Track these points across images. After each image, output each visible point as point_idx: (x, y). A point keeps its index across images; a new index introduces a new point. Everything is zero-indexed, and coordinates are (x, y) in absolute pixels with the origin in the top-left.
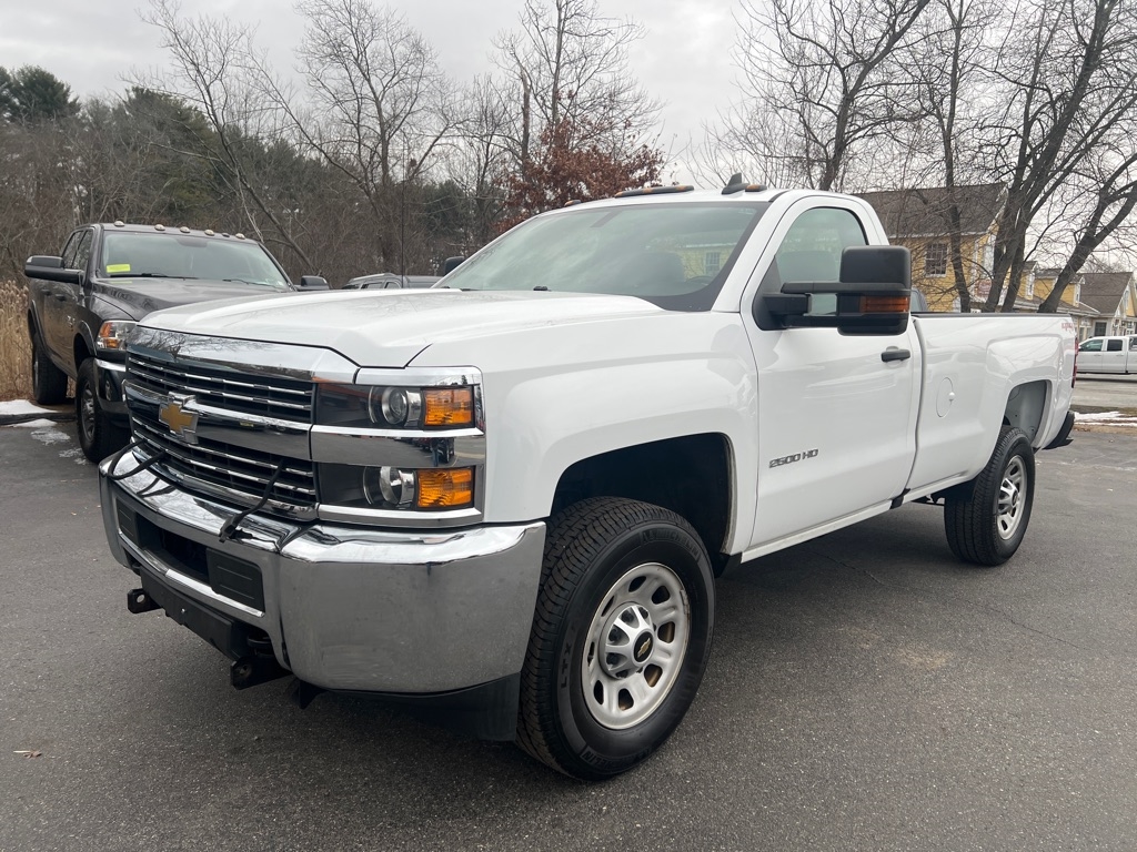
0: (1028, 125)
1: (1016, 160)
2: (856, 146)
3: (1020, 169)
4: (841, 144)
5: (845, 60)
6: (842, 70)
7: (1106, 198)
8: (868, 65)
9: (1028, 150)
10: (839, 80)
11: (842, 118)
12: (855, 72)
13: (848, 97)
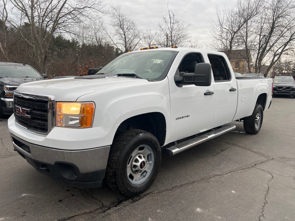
0: (260, 42)
1: (258, 48)
2: (233, 48)
3: (259, 50)
4: (231, 47)
5: (232, 32)
6: (231, 34)
7: (275, 55)
8: (235, 33)
9: (261, 46)
10: (231, 36)
11: (231, 43)
12: (233, 34)
13: (232, 38)
